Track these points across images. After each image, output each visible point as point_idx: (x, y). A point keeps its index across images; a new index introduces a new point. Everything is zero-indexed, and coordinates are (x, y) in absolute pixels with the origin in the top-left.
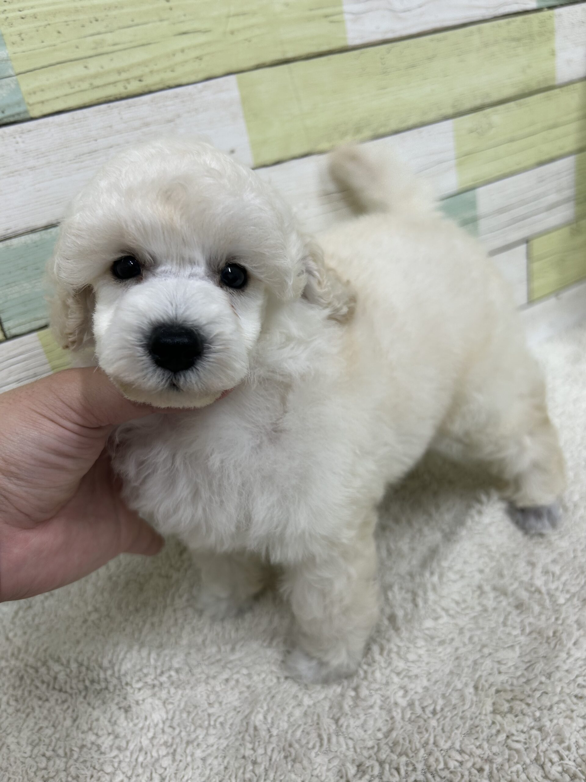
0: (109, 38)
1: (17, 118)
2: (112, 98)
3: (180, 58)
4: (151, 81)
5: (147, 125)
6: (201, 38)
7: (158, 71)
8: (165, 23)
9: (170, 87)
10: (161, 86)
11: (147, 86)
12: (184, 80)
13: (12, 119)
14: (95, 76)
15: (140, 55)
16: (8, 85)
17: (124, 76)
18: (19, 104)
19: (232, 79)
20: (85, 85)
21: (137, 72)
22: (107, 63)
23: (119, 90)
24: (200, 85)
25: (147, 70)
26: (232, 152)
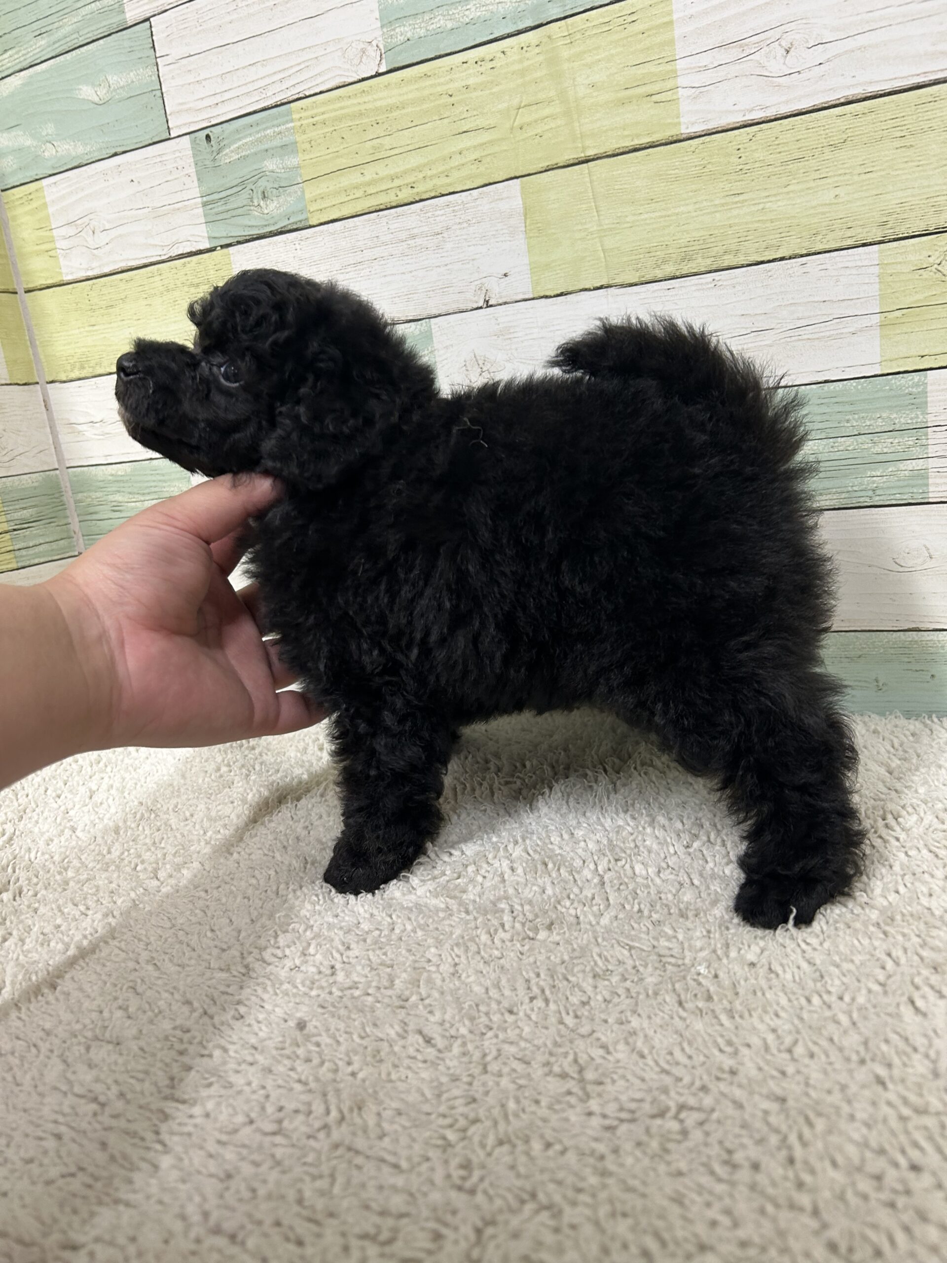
0: (387, 142)
1: (299, 225)
2: (382, 207)
3: (457, 161)
4: (422, 189)
5: (413, 237)
6: (485, 137)
7: (431, 178)
8: (446, 121)
9: (443, 195)
10: (433, 194)
11: (418, 193)
12: (458, 187)
13: (295, 227)
14: (369, 184)
15: (415, 160)
16: (296, 192)
17: (397, 182)
18: (301, 211)
19: (514, 184)
20: (359, 193)
21: (410, 179)
22: (382, 170)
23: (390, 198)
24: (476, 192)
25: (421, 176)
26: (506, 275)
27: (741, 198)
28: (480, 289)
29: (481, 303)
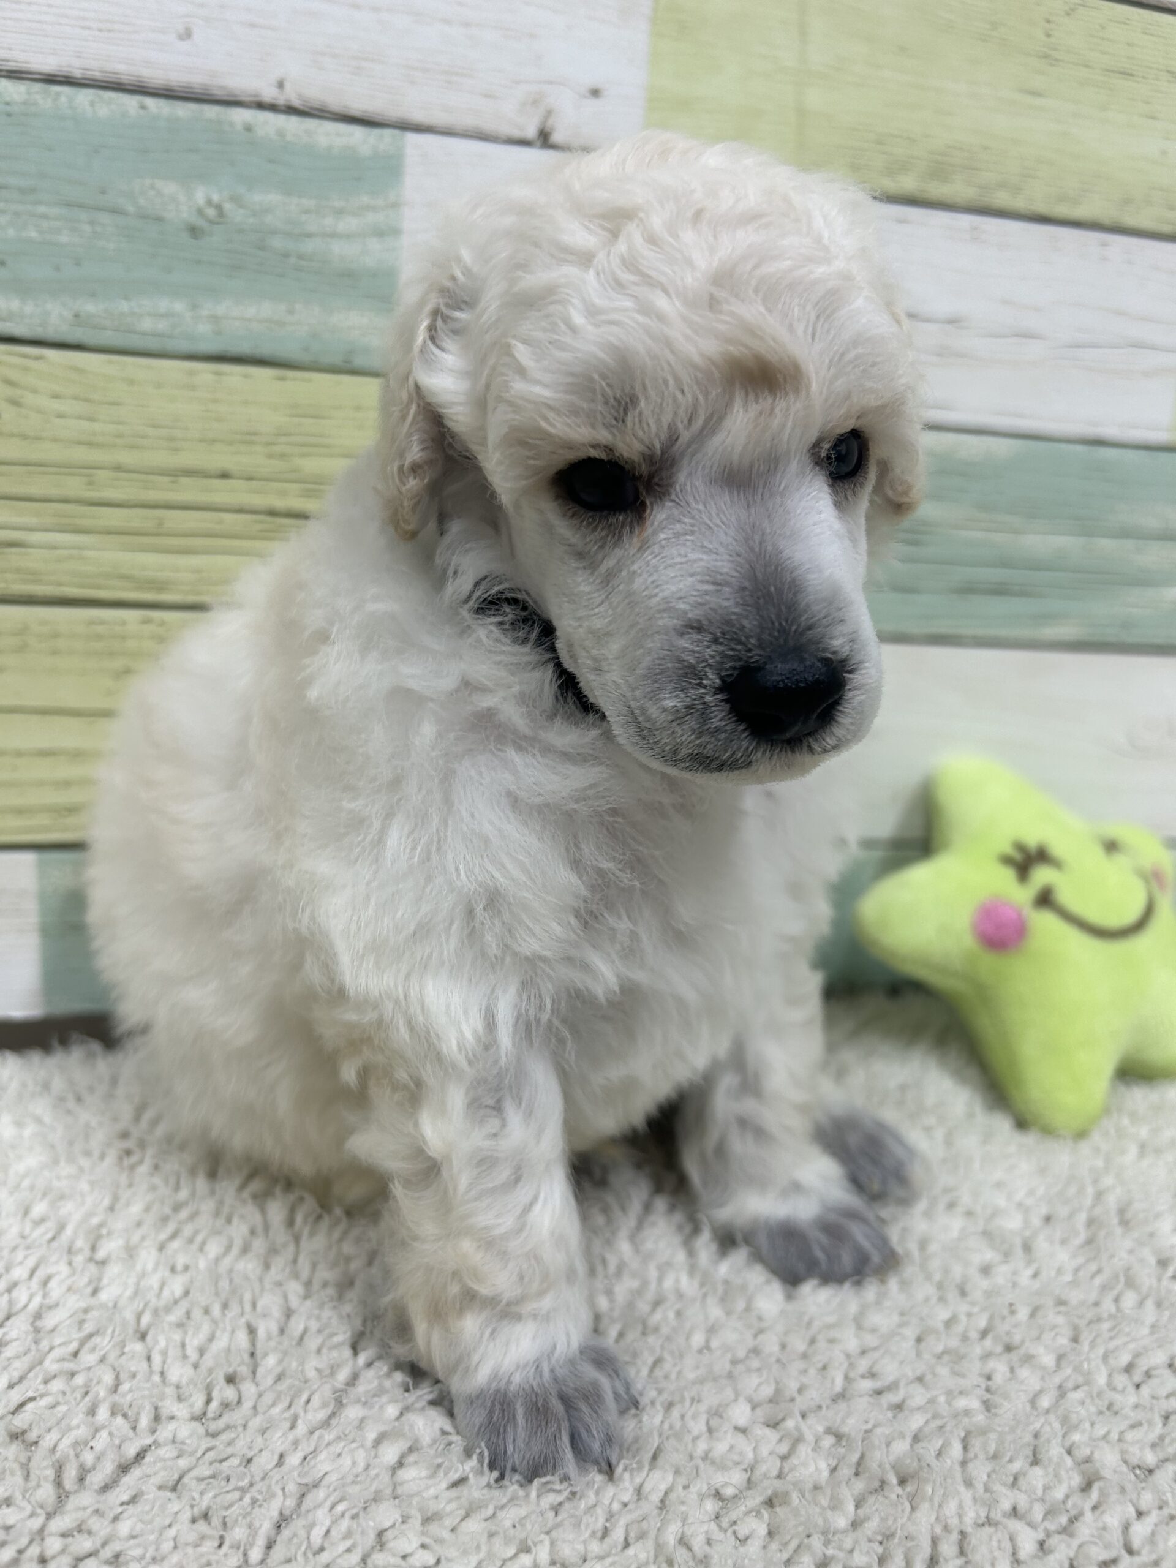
26: (595, 93)
27: (1038, 101)
28: (535, 103)
29: (531, 132)
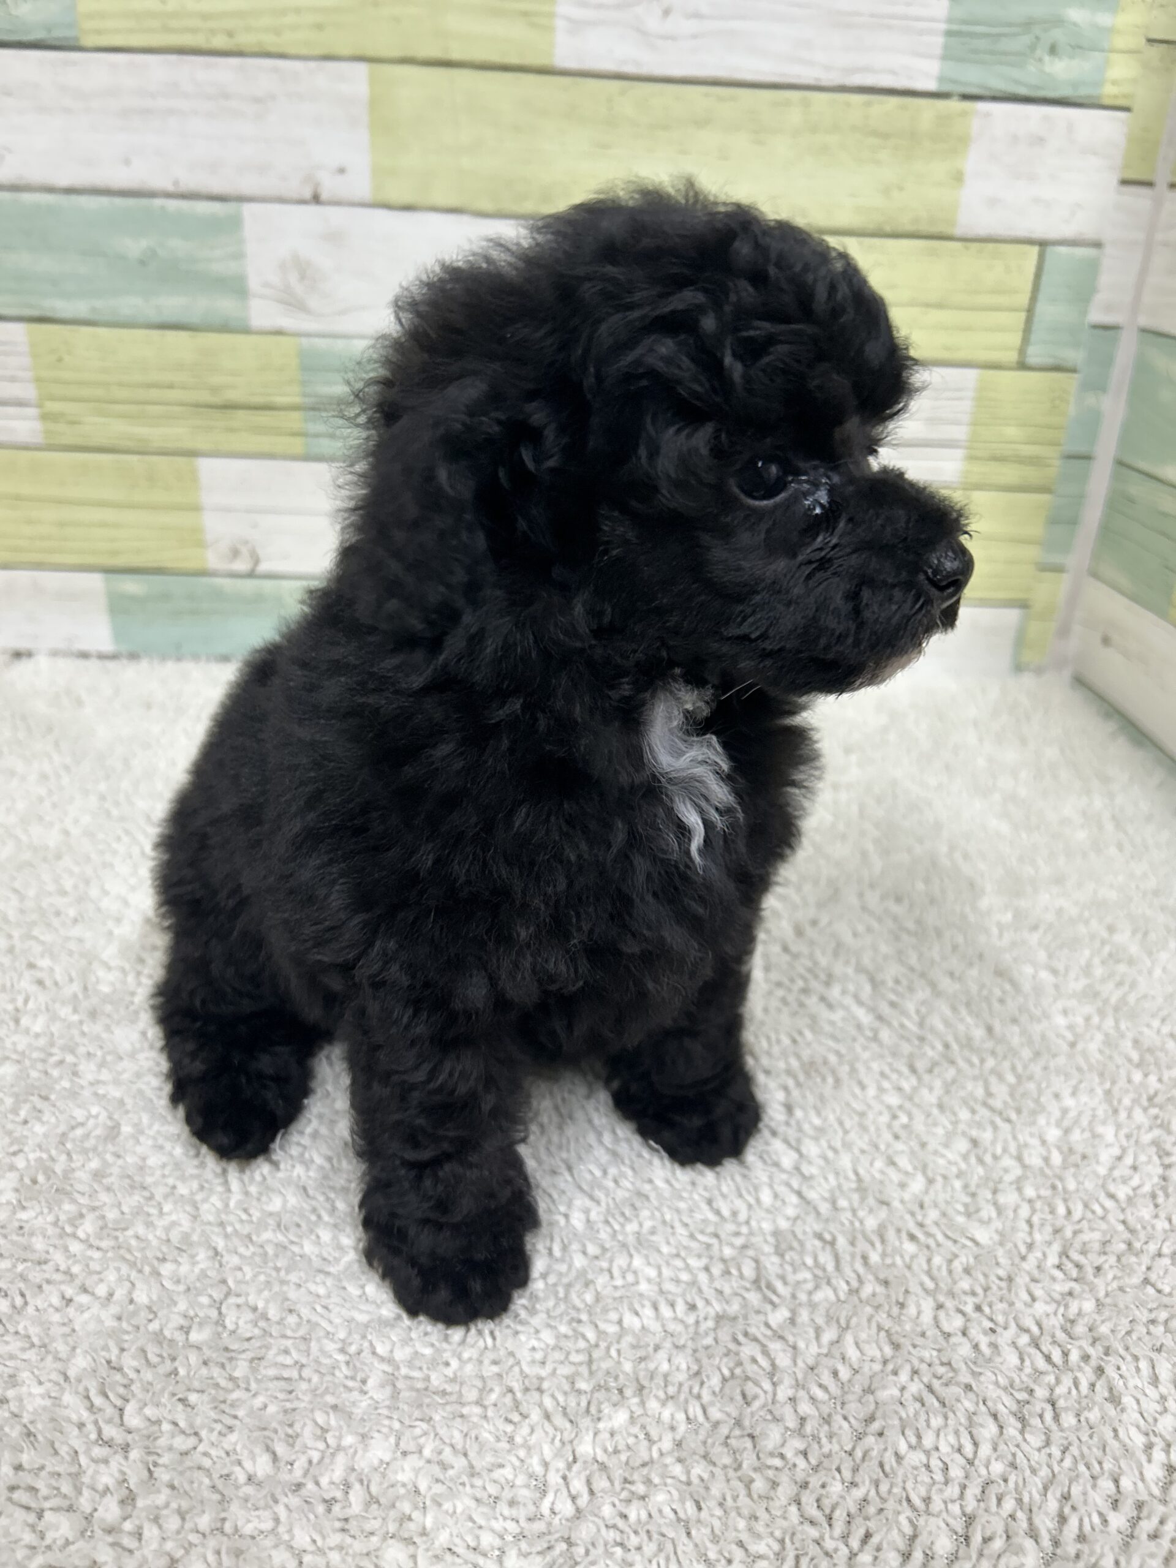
1: (64, 43)
2: (186, 49)
3: (291, 19)
7: (258, 30)
9: (271, 56)
10: (257, 51)
11: (239, 45)
12: (292, 51)
14: (172, 15)
17: (209, 24)
18: (70, 26)
19: (362, 68)
20: (156, 24)
21: (228, 24)
22: (191, 4)
23: (201, 40)
24: (312, 65)
25: (242, 24)
26: (342, 171)
27: (607, 151)
28: (309, 179)
29: (308, 196)
